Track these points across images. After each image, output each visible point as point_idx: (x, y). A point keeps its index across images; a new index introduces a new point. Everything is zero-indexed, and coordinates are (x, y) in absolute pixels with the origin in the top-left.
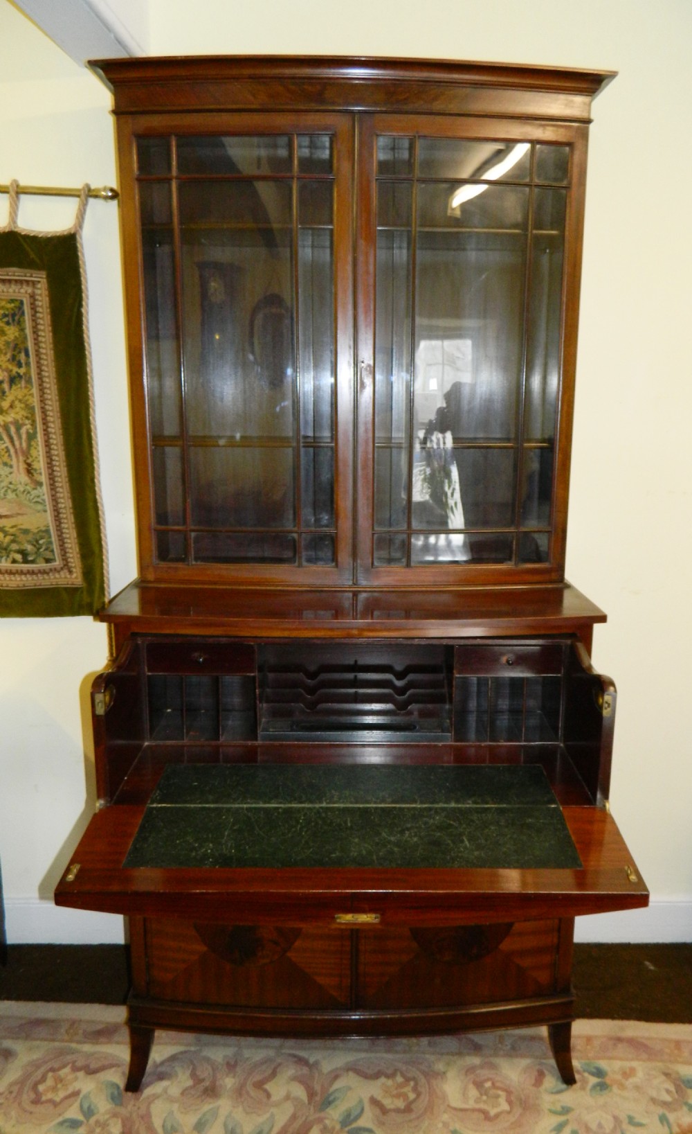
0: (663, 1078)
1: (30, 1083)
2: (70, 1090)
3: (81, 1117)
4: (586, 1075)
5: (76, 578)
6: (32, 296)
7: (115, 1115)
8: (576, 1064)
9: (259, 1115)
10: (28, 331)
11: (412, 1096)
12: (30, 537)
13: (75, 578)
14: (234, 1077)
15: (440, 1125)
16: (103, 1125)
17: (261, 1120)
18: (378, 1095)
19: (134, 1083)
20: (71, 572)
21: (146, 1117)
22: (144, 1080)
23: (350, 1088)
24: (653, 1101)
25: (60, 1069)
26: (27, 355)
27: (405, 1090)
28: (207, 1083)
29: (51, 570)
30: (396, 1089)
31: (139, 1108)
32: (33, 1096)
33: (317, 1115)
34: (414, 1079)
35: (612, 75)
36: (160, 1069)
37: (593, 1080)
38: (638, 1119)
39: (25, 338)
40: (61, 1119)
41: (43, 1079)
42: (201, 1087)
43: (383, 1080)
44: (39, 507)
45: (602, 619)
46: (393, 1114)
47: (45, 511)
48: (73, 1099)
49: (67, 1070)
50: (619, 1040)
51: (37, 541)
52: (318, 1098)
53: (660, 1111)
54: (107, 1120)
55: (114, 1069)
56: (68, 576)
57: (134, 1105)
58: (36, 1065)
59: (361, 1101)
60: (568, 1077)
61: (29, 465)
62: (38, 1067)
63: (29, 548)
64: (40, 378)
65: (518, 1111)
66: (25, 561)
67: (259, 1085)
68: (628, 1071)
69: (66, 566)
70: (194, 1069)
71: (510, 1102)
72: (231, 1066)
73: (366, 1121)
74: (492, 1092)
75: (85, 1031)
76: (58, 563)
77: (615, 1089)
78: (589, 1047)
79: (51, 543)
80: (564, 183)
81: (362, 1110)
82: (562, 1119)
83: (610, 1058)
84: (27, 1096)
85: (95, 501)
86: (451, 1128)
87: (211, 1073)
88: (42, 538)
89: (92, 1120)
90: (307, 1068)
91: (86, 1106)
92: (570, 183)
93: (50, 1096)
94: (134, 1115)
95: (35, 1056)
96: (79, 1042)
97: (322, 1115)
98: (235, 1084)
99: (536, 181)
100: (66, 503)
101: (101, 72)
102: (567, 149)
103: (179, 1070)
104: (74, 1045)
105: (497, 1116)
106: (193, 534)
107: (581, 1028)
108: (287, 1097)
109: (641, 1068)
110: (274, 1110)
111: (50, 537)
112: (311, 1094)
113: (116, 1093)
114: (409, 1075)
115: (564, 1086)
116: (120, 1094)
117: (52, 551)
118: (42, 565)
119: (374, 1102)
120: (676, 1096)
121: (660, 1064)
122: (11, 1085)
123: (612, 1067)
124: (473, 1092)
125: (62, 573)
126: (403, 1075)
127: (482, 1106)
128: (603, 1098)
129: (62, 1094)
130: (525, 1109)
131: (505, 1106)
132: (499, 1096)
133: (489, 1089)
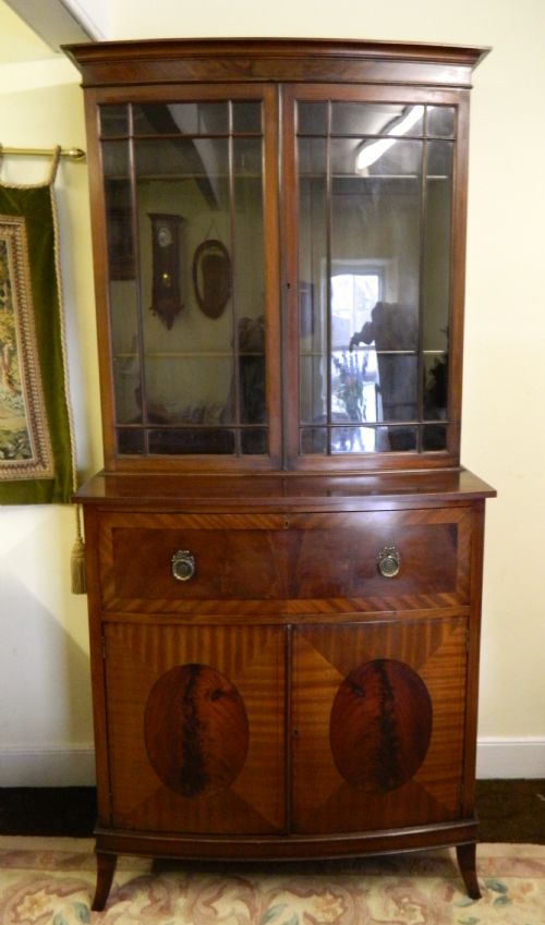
1: (10, 904)
2: (45, 910)
4: (490, 890)
6: (13, 238)
8: (481, 881)
10: (10, 266)
11: (340, 911)
12: (11, 437)
13: (48, 471)
14: (186, 898)
18: (311, 911)
19: (100, 904)
20: (45, 466)
22: (108, 900)
23: (285, 906)
25: (35, 893)
26: (9, 286)
27: (333, 906)
28: (163, 903)
29: (28, 465)
30: (326, 905)
32: (13, 916)
34: (341, 896)
35: (487, 51)
36: (120, 892)
37: (496, 895)
39: (8, 273)
41: (21, 901)
42: (158, 906)
43: (314, 897)
44: (19, 412)
45: (493, 494)
47: (24, 415)
48: (47, 918)
49: (42, 893)
50: (518, 860)
51: (17, 441)
52: (259, 914)
55: (81, 892)
56: (43, 470)
57: (100, 922)
58: (14, 890)
59: (296, 916)
60: (474, 893)
61: (10, 377)
62: (16, 891)
63: (10, 446)
64: (20, 304)
65: (431, 922)
66: (7, 458)
67: (208, 904)
68: (525, 886)
69: (41, 461)
70: (151, 892)
71: (424, 915)
72: (184, 888)
74: (410, 905)
75: (57, 860)
76: (34, 459)
77: (515, 902)
78: (490, 867)
79: (28, 442)
80: (451, 137)
81: (297, 923)
83: (510, 877)
84: (8, 916)
85: (65, 406)
87: (166, 894)
88: (20, 438)
90: (249, 889)
91: (58, 923)
92: (456, 137)
93: (27, 915)
95: (14, 882)
96: (53, 870)
98: (186, 903)
99: (428, 135)
100: (40, 409)
101: (71, 54)
102: (453, 109)
103: (138, 892)
104: (47, 873)
106: (148, 431)
107: (483, 850)
108: (232, 914)
109: (536, 884)
111: (27, 437)
112: (253, 911)
113: (84, 911)
114: (337, 893)
115: (470, 900)
116: (88, 914)
117: (29, 449)
118: (20, 461)
119: (306, 915)
123: (512, 883)
124: (392, 906)
125: (38, 468)
126: (331, 893)
127: (400, 918)
128: (504, 910)
129: (37, 914)
130: (438, 920)
131: (420, 919)
132: (414, 910)
133: (406, 903)
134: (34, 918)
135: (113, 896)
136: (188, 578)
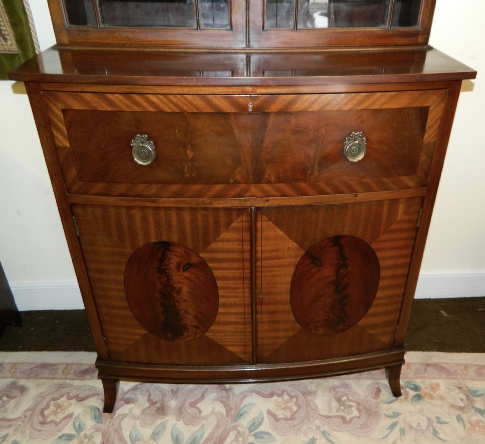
0: (458, 390)
1: (39, 409)
2: (67, 413)
3: (74, 432)
4: (407, 389)
5: (11, 45)
7: (97, 430)
8: (402, 382)
9: (194, 426)
11: (295, 408)
14: (176, 400)
15: (314, 428)
16: (90, 437)
17: (195, 429)
18: (273, 409)
19: (109, 407)
21: (118, 431)
22: (116, 404)
23: (254, 405)
24: (453, 406)
25: (58, 399)
27: (290, 404)
28: (158, 405)
30: (285, 404)
31: (113, 424)
32: (41, 419)
33: (233, 424)
34: (296, 397)
36: (126, 396)
37: (412, 393)
38: (444, 419)
40: (60, 434)
41: (47, 406)
42: (155, 407)
43: (275, 398)
46: (284, 421)
48: (67, 420)
49: (64, 399)
50: (428, 365)
52: (233, 412)
53: (457, 413)
54: (93, 433)
55: (95, 397)
56: (4, 43)
57: (110, 422)
58: (42, 396)
59: (261, 413)
60: (396, 392)
62: (44, 398)
65: (364, 416)
67: (193, 405)
68: (434, 386)
70: (150, 395)
71: (359, 410)
72: (175, 393)
73: (265, 427)
74: (348, 403)
75: (75, 371)
77: (426, 399)
78: (408, 371)
81: (263, 419)
82: (394, 420)
83: (423, 378)
84: (37, 418)
86: (322, 430)
87: (161, 398)
89: (82, 434)
90: (225, 392)
91: (77, 424)
93: (52, 418)
94: (110, 429)
95: (42, 390)
96: (72, 379)
97: (236, 424)
98: (177, 405)
103: (139, 396)
104: (68, 381)
105: (351, 420)
108: (213, 413)
109: (444, 385)
110: (204, 422)
112: (228, 409)
113: (98, 414)
114: (293, 394)
115: (394, 398)
116: (100, 415)
119: (269, 412)
120: (467, 403)
121: (454, 381)
122: (25, 411)
123: (423, 383)
124: (335, 404)
126: (288, 395)
127: (341, 414)
128: (419, 406)
129: (61, 416)
130: (369, 415)
131: (356, 413)
132: (352, 406)
133: (344, 401)
134: (58, 420)
135: (120, 400)
136: (149, 163)
